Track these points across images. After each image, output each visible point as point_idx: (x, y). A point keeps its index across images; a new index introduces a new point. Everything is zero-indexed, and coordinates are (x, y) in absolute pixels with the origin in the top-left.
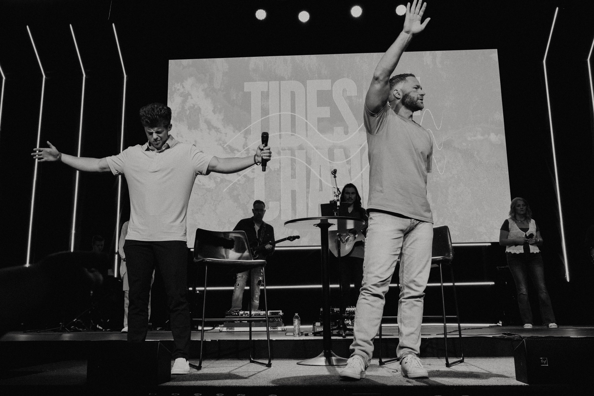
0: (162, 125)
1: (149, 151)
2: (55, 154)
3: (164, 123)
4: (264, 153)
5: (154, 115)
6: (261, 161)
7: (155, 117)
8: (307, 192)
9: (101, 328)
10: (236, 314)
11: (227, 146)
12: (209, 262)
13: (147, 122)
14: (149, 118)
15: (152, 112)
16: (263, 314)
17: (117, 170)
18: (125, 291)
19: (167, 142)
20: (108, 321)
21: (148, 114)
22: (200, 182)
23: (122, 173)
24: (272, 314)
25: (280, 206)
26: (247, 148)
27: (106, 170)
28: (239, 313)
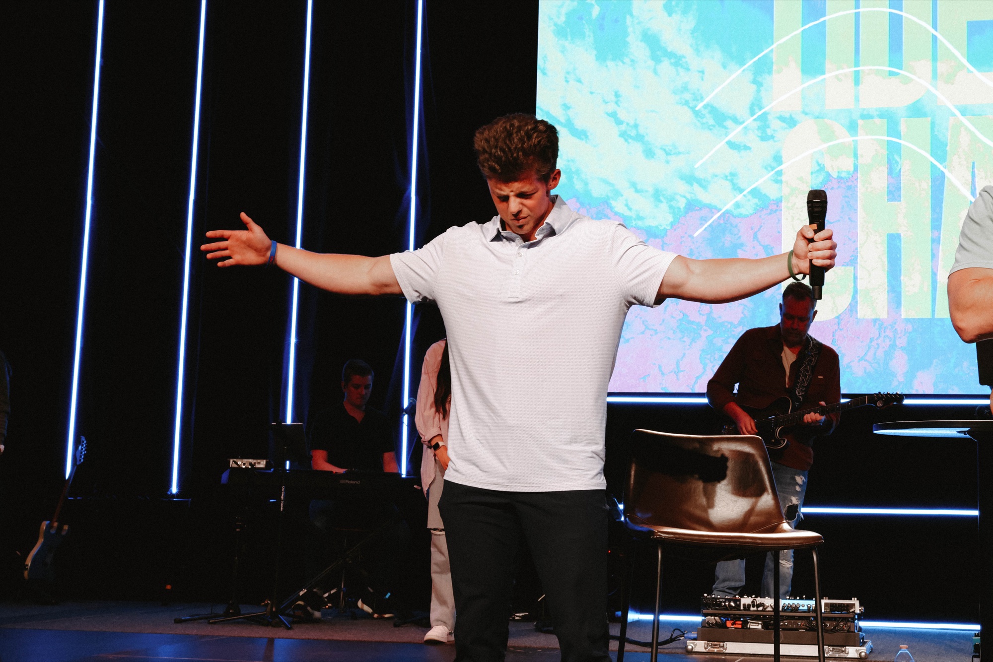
0: (535, 177)
1: (502, 241)
2: (260, 246)
3: (538, 171)
4: (818, 250)
5: (510, 149)
6: (808, 271)
7: (515, 155)
8: (933, 241)
9: (369, 610)
10: (732, 604)
11: (705, 107)
12: (665, 538)
13: (492, 169)
14: (498, 160)
15: (505, 143)
16: (806, 608)
17: (416, 291)
18: (431, 529)
19: (548, 220)
20: (387, 596)
21: (496, 147)
22: (630, 209)
23: (431, 298)
24: (832, 607)
25: (855, 278)
26: (760, 113)
27: (388, 290)
28: (739, 600)
